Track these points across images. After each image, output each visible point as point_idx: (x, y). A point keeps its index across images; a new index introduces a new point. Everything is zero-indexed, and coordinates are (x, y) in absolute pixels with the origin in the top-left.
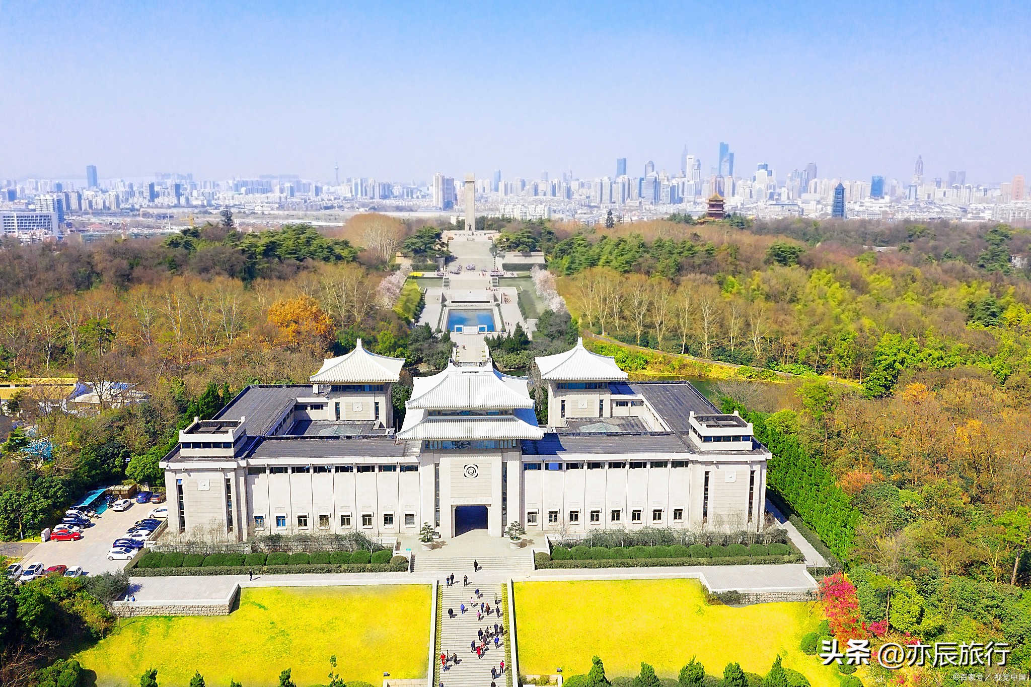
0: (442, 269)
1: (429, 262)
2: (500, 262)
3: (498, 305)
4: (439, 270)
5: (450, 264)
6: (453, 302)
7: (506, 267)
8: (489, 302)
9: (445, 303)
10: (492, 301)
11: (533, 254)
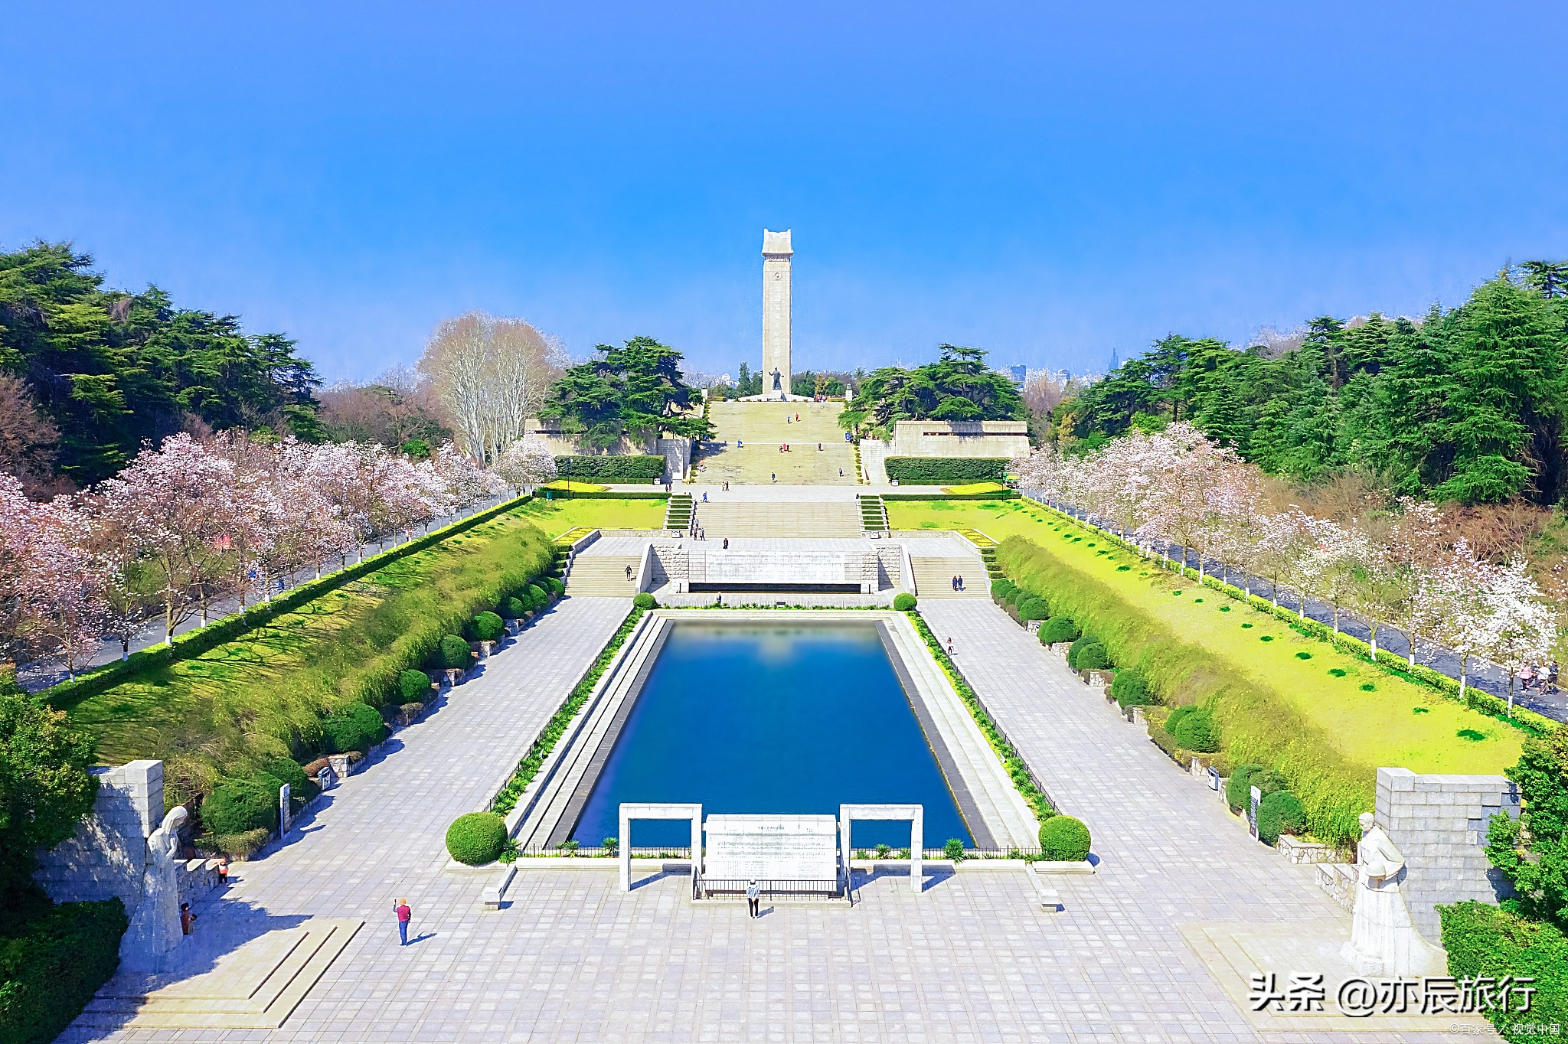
0: (677, 476)
1: (633, 450)
2: (875, 453)
3: (909, 606)
4: (666, 480)
5: (707, 461)
6: (694, 588)
7: (896, 469)
8: (855, 589)
9: (658, 595)
10: (870, 583)
11: (987, 426)
